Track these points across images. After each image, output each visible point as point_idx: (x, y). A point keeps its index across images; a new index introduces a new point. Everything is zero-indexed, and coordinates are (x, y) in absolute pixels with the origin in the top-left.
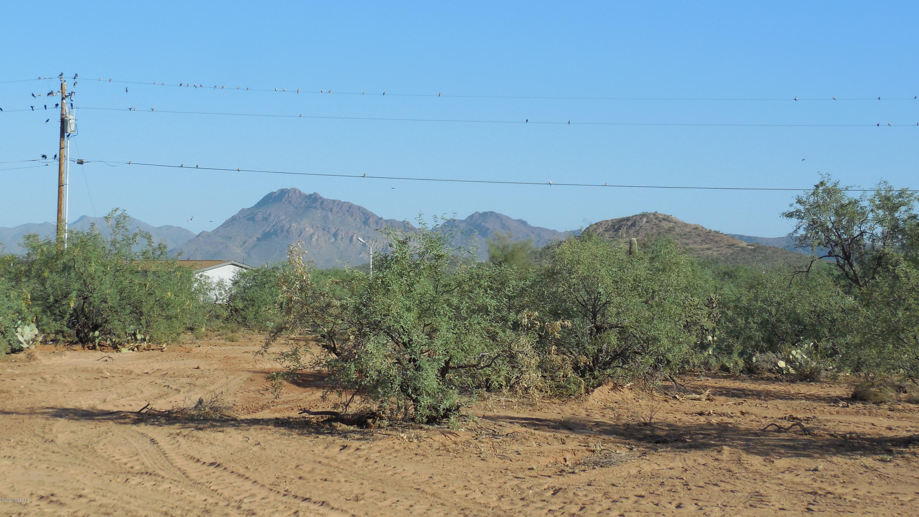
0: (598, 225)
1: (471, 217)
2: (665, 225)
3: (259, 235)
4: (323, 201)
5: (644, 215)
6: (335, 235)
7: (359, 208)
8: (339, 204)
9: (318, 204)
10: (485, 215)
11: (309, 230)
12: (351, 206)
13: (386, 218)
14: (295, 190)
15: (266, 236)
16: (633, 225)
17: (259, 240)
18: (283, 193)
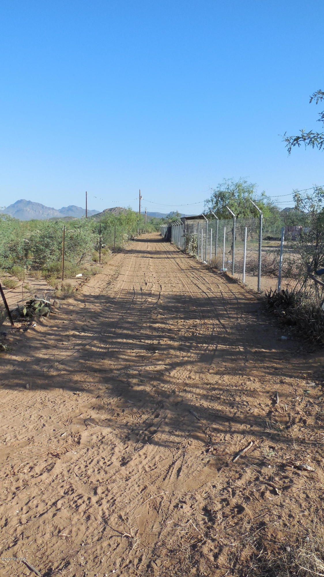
0: (106, 209)
3: (16, 211)
4: (32, 202)
5: (117, 207)
6: (35, 211)
10: (72, 206)
11: (29, 210)
12: (39, 204)
13: (48, 207)
14: (24, 200)
15: (18, 211)
16: (114, 210)
17: (16, 212)
18: (22, 200)
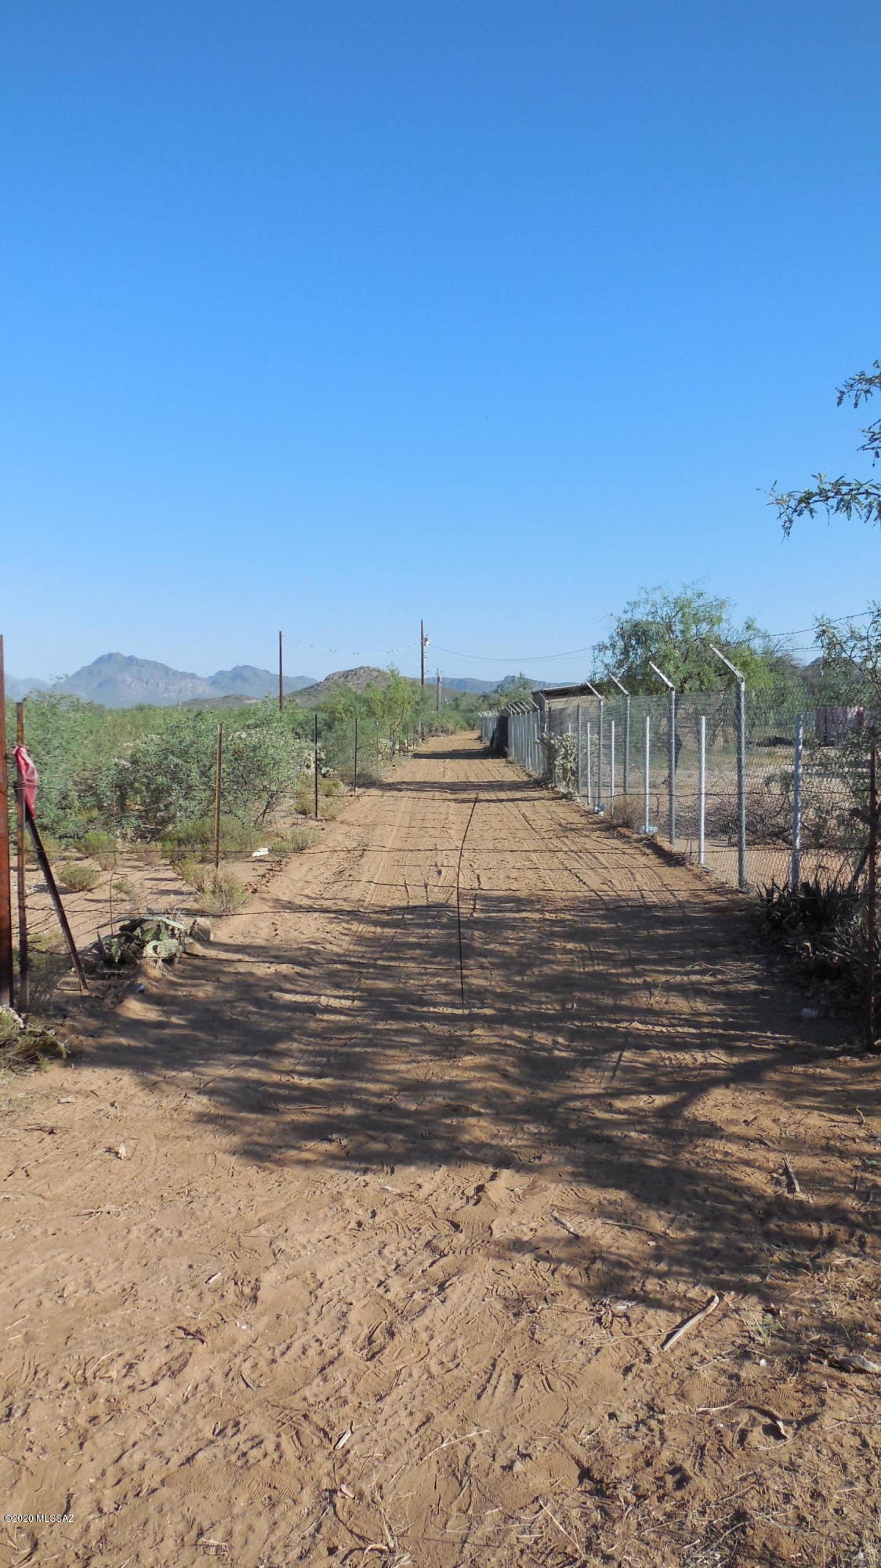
0: (334, 674)
1: (234, 669)
2: (375, 674)
3: (96, 683)
5: (362, 668)
6: (147, 683)
7: (162, 665)
8: (148, 662)
9: (135, 662)
10: (244, 667)
11: (129, 680)
13: (179, 671)
14: (118, 654)
15: (101, 685)
16: (355, 674)
17: (95, 687)
18: (110, 655)
